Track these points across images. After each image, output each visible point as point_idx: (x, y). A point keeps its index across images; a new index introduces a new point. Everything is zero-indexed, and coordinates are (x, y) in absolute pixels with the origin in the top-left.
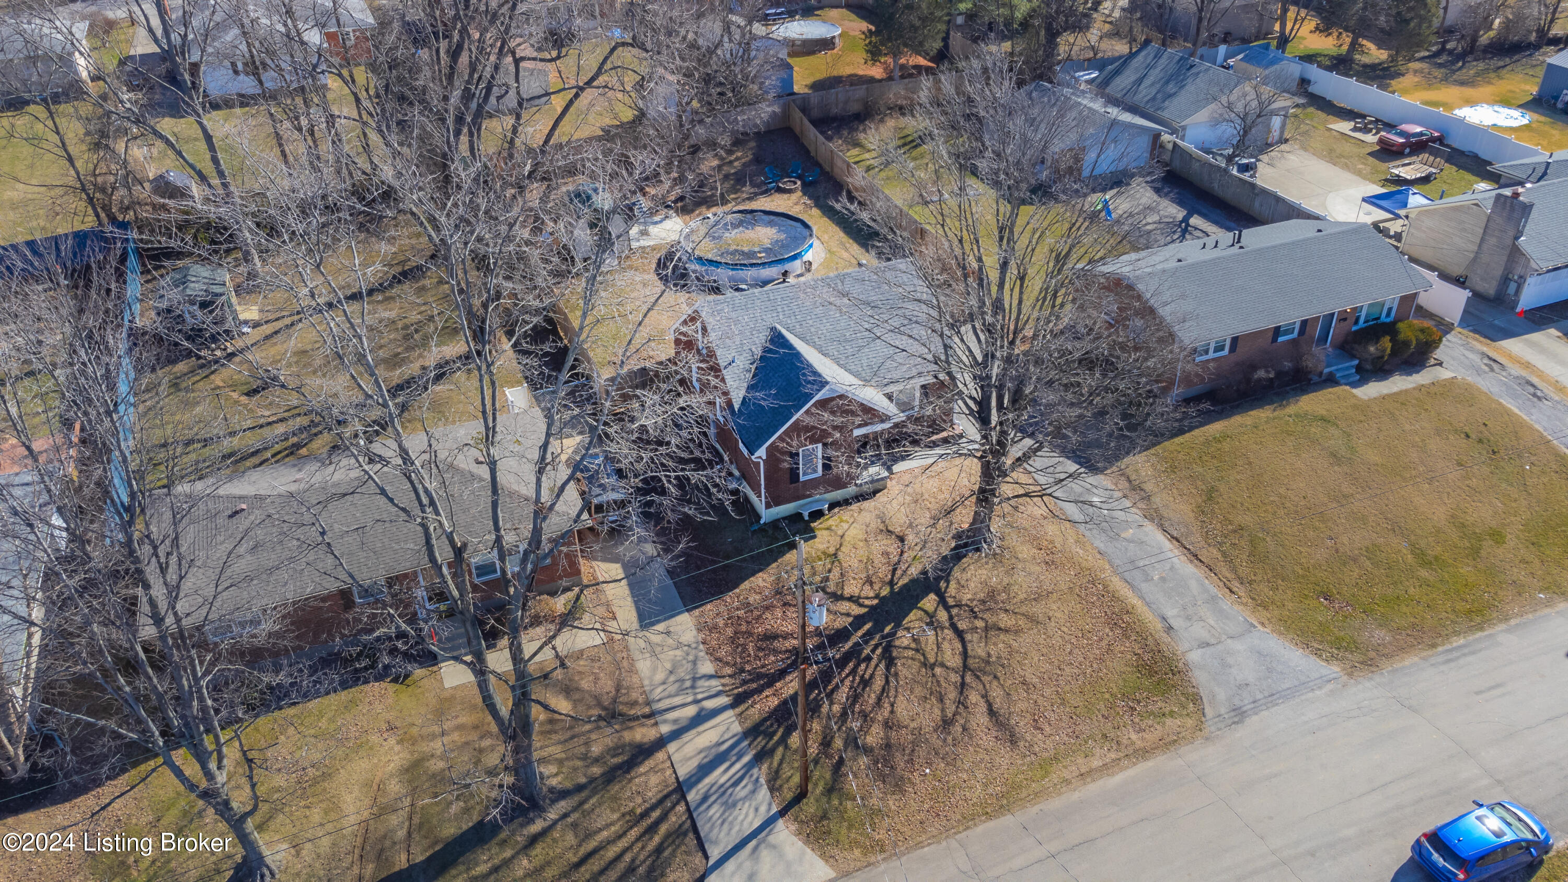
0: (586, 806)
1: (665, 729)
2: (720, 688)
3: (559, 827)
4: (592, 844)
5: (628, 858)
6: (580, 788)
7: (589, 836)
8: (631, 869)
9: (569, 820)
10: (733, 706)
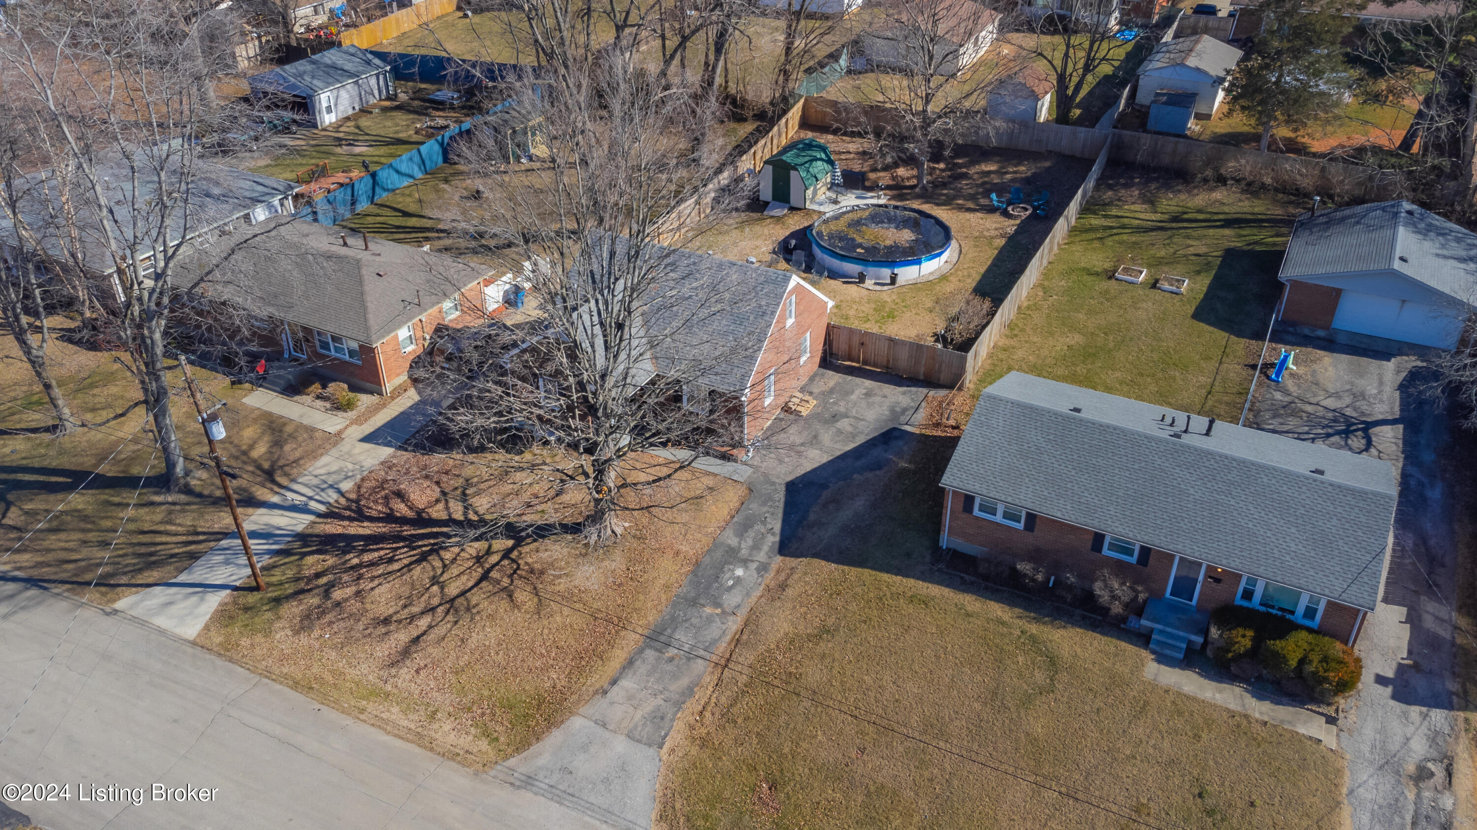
0: (187, 507)
1: (275, 499)
2: (332, 501)
3: (164, 507)
4: (162, 528)
5: (159, 548)
6: (200, 495)
7: (167, 523)
8: (151, 554)
9: (173, 507)
10: (319, 515)
